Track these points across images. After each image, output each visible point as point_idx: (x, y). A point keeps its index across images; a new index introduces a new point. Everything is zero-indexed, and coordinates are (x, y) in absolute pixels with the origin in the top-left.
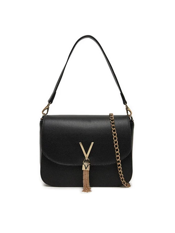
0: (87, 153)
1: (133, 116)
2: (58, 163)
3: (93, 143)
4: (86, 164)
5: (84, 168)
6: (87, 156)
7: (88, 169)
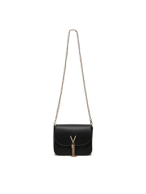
0: (73, 140)
1: (93, 125)
2: (60, 144)
3: (76, 136)
4: (73, 145)
5: (72, 147)
6: (73, 142)
7: (74, 148)
